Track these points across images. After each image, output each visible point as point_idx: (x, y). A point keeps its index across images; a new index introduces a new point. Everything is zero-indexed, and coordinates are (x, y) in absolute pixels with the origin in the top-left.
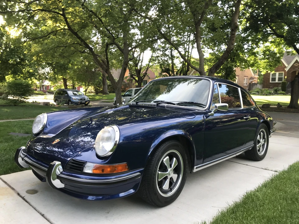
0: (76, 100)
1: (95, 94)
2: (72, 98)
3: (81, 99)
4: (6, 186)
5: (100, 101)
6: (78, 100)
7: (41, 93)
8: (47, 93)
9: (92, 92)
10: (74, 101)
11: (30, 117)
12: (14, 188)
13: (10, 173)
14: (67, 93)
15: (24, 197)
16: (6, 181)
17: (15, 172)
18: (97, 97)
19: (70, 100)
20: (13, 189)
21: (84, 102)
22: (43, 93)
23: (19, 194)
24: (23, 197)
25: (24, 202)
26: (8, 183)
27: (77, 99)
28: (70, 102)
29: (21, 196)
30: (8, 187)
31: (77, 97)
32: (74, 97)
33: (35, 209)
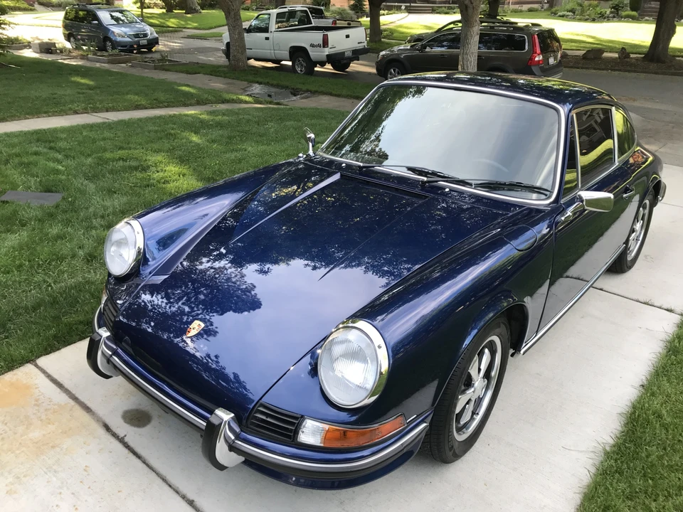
0: (123, 37)
1: (164, 11)
2: (113, 32)
3: (137, 36)
4: (63, 398)
5: (181, 34)
6: (129, 36)
7: (22, 6)
8: (37, 6)
9: (156, 5)
10: (119, 39)
11: (28, 114)
12: (89, 405)
13: (59, 349)
14: (96, 17)
15: (126, 439)
16: (60, 380)
17: (69, 344)
18: (172, 22)
19: (107, 39)
20: (87, 409)
21: (144, 42)
22: (26, 5)
23: (107, 428)
24: (123, 438)
25: (131, 455)
26: (66, 386)
27: (125, 33)
28: (109, 44)
29: (114, 435)
30: (72, 402)
31: (123, 29)
32: (116, 30)
33: (164, 480)
